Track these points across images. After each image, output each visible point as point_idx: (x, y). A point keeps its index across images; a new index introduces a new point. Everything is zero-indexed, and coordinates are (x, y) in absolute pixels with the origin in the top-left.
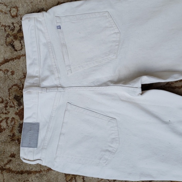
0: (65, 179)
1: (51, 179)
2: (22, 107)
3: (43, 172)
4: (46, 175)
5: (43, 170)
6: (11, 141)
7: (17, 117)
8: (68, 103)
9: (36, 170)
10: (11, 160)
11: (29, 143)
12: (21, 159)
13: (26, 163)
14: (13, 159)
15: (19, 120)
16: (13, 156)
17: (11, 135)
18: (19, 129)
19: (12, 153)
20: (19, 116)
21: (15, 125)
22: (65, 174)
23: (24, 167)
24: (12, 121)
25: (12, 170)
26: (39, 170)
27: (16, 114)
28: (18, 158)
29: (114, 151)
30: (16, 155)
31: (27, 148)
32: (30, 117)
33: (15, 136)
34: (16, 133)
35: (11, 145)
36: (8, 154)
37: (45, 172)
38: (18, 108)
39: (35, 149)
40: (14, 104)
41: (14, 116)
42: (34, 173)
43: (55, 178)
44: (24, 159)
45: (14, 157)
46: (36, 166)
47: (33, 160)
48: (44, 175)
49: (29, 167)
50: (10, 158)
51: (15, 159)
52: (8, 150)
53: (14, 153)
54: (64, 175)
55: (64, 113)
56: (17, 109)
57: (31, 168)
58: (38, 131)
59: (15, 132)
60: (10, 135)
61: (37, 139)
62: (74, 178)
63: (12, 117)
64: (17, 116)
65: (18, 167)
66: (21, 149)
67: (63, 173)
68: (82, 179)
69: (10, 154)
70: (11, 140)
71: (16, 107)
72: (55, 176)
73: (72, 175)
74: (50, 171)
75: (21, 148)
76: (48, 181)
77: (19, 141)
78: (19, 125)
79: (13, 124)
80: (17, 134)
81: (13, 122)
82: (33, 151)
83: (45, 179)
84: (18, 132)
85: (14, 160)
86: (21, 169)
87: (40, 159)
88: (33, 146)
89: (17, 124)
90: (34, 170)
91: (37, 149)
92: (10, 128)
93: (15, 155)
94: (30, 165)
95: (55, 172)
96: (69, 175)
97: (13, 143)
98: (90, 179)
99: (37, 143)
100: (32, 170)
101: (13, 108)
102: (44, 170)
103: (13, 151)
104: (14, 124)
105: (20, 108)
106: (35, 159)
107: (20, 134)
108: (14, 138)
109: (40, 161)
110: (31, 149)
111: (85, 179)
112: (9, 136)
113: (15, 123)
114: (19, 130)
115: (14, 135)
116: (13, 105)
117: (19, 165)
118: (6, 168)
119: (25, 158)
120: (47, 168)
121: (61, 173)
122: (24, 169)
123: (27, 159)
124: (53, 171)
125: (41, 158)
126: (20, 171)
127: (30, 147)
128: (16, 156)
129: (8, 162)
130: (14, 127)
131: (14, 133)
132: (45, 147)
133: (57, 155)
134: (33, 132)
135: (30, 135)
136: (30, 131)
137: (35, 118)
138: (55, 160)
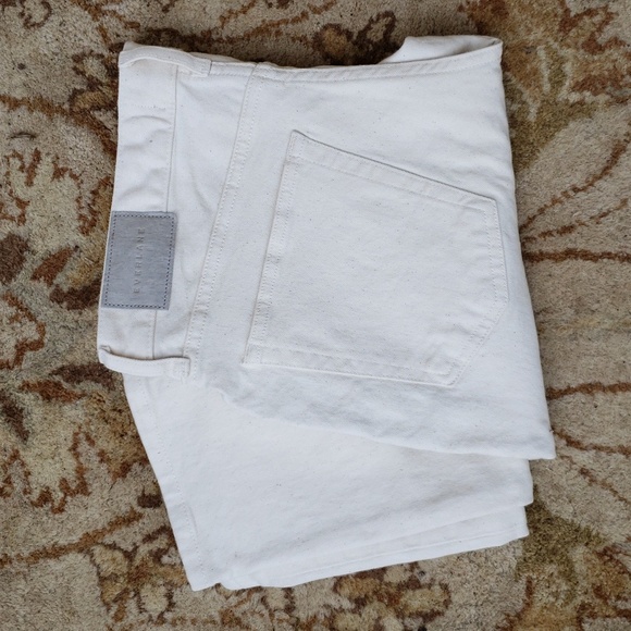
0: (98, 593)
1: (45, 591)
3: (15, 563)
4: (25, 578)
8: (294, 134)
11: (137, 292)
29: (485, 331)
31: (129, 311)
32: (138, 190)
37: (24, 564)
39: (161, 313)
43: (59, 590)
44: (113, 353)
48: (18, 573)
55: (279, 173)
58: (171, 246)
61: (168, 276)
62: (132, 594)
68: (165, 596)
72: (60, 580)
75: (103, 311)
76: (32, 597)
83: (19, 592)
87: (179, 353)
88: (150, 305)
91: (167, 315)
98: (195, 599)
99: (167, 293)
102: (18, 555)
106: (157, 354)
109: (181, 360)
110: (143, 314)
111: (174, 599)
125: (182, 349)
127: (139, 307)
133: (251, 341)
134: (151, 247)
135: (137, 261)
136: (139, 245)
137: (157, 193)
138: (244, 365)
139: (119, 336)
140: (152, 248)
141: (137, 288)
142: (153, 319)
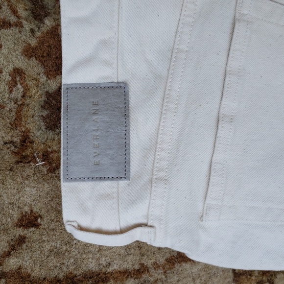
2: (48, 22)
3: (152, 271)
5: (149, 263)
6: (18, 162)
7: (33, 67)
9: (125, 266)
10: (22, 240)
11: (97, 164)
12: (69, 229)
13: (86, 244)
14: (31, 233)
15: (43, 79)
16: (30, 221)
17: (17, 139)
18: (45, 113)
19: (27, 209)
20: (42, 63)
21: (28, 101)
22: (234, 271)
23: (76, 260)
24: (15, 84)
25: (29, 275)
26: (137, 267)
27: (29, 52)
28: (52, 227)
30: (40, 216)
32: (86, 62)
33: (32, 142)
34: (35, 131)
35: (19, 180)
36: (11, 216)
37: (160, 271)
38: (33, 26)
39: (123, 183)
40: (14, 12)
41: (21, 62)
42: (116, 279)
44: (81, 229)
45: (37, 226)
46: (123, 251)
47: (118, 229)
49: (98, 259)
50: (20, 232)
51: (38, 232)
52: (7, 201)
53: (35, 210)
54: (231, 274)
55: (229, 31)
56: (32, 31)
57: (103, 261)
58: (126, 116)
59: (31, 127)
60: (11, 142)
61: (125, 147)
63: (11, 68)
64: (34, 61)
65: (53, 261)
66: (63, 189)
67: (224, 270)
69: (16, 216)
70: (17, 158)
71: (27, 26)
73: (259, 272)
74: (177, 266)
75: (65, 186)
77: (50, 163)
78: (44, 98)
79: (20, 97)
80: (38, 133)
81: (19, 86)
82: (115, 195)
84: (43, 128)
85: (35, 237)
86: (65, 269)
87: (144, 221)
88: (111, 176)
89: (37, 97)
90: (115, 267)
91: (129, 185)
92: (11, 110)
93: (36, 218)
94: (101, 248)
95: (195, 270)
96: (250, 273)
97: (29, 171)
99: (127, 163)
100: (110, 270)
101: (15, 30)
102: (155, 263)
103: (29, 200)
104: (23, 96)
105: (44, 29)
106: (124, 224)
107: (51, 134)
108: (28, 152)
109: (146, 229)
110: (106, 186)
112: (6, 143)
113: (26, 89)
114: (44, 118)
115: (26, 140)
116: (13, 19)
117: (57, 253)
118: (7, 270)
119: (85, 223)
120: (168, 255)
121: (217, 268)
122: (78, 267)
123: (94, 226)
124: (187, 266)
125: (147, 217)
126: (61, 276)
127: (101, 179)
128: (44, 222)
129: (13, 248)
130: (25, 109)
131: (29, 131)
132: (162, 174)
133: (208, 201)
134: (106, 119)
135: (95, 133)
136: (95, 117)
137: (107, 63)
138: (204, 223)
139: (84, 210)
140: (108, 120)
141: (97, 160)
142: (115, 190)
